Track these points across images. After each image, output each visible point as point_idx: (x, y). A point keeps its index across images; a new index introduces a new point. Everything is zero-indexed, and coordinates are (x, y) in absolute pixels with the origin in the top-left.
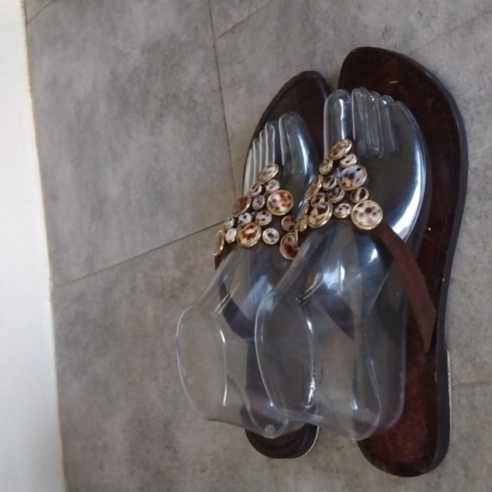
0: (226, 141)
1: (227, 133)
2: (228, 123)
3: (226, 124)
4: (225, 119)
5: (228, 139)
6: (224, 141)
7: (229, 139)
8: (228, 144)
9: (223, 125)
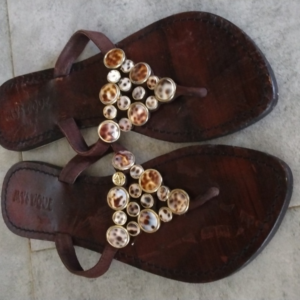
0: (8, 33)
1: (9, 27)
2: (10, 19)
3: (8, 20)
4: (7, 16)
5: (9, 32)
6: (6, 33)
7: (11, 31)
8: (10, 36)
9: (6, 21)
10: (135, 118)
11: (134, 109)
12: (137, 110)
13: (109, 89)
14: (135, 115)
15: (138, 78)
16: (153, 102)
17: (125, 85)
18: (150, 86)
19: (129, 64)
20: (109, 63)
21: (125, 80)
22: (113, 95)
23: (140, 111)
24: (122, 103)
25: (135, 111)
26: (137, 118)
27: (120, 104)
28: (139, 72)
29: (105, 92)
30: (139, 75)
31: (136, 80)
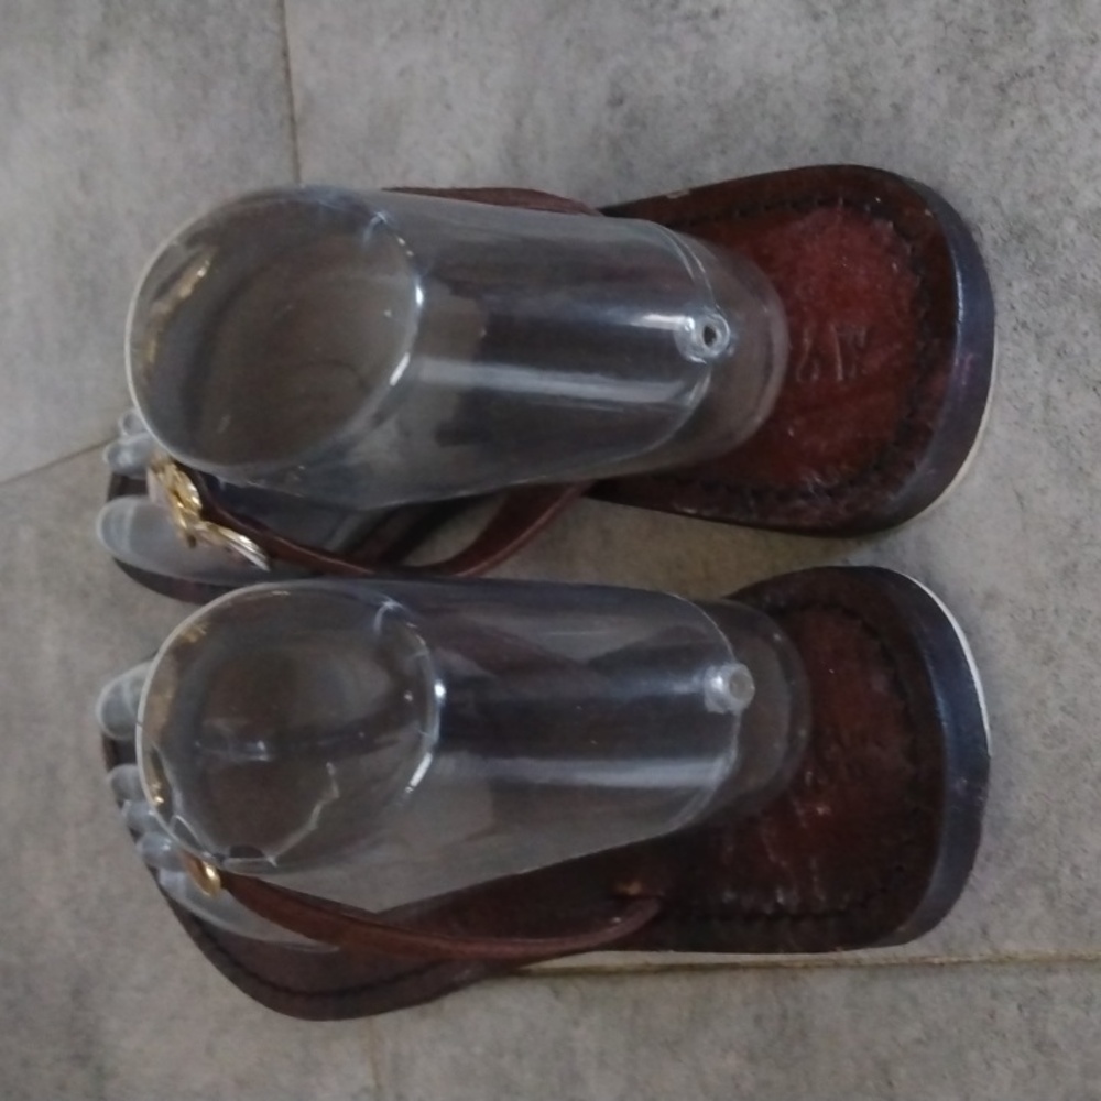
0: (288, 123)
3: (288, 72)
5: (292, 119)
8: (294, 136)
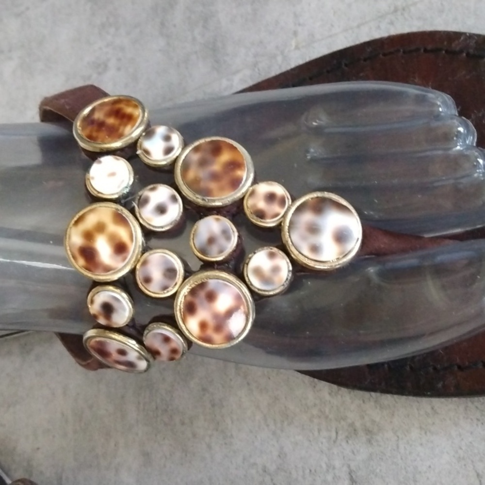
10: (203, 326)
11: (202, 294)
12: (211, 297)
13: (100, 228)
14: (203, 314)
15: (213, 185)
16: (276, 270)
17: (161, 210)
18: (261, 215)
19: (167, 138)
20: (94, 134)
21: (161, 194)
22: (120, 248)
23: (224, 302)
24: (157, 275)
25: (205, 302)
26: (211, 323)
27: (148, 280)
28: (217, 166)
29: (89, 236)
30: (215, 177)
31: (207, 193)
